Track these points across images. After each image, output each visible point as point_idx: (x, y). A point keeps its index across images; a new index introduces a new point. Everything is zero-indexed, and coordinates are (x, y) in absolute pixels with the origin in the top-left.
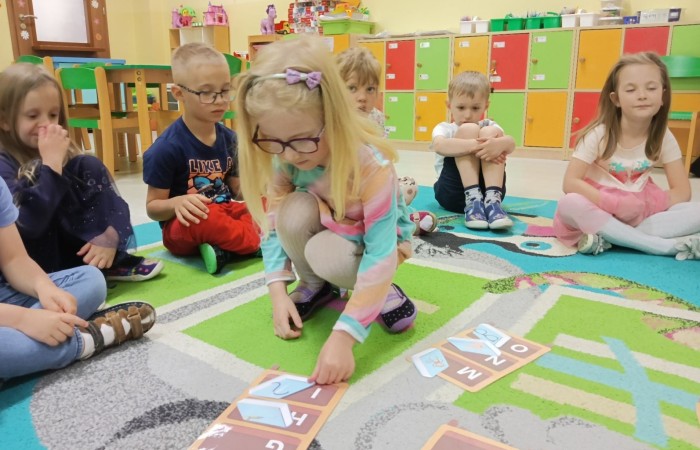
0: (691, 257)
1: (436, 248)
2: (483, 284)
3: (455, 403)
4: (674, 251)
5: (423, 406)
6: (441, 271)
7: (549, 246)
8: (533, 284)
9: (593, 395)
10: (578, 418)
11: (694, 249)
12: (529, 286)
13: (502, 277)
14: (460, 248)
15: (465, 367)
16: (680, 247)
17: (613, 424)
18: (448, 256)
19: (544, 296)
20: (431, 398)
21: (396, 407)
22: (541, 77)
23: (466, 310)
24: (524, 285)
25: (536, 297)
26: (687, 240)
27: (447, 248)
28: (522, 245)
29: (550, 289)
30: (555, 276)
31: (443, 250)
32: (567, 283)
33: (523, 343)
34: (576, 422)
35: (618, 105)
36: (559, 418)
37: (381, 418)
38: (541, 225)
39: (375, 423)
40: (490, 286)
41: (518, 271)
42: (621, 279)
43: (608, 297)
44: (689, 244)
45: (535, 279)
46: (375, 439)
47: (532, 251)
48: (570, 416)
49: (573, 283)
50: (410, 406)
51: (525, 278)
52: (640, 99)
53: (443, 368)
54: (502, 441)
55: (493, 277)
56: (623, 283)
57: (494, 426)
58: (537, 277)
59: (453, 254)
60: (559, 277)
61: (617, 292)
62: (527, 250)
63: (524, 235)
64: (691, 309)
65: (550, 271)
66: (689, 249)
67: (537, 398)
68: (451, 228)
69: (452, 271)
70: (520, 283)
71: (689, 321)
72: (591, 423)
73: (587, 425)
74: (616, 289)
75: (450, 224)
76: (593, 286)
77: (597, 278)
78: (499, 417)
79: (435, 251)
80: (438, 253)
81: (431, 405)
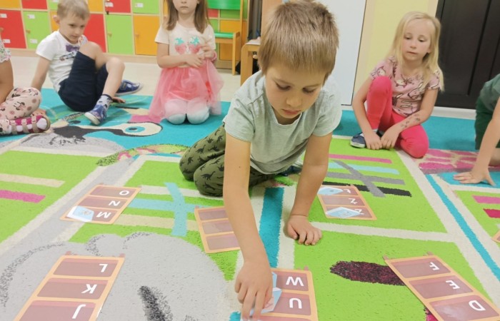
1: (66, 139)
2: (97, 161)
3: (70, 240)
5: (49, 247)
6: (68, 156)
7: (143, 129)
8: (129, 156)
9: (154, 217)
10: (142, 232)
12: (127, 158)
13: (109, 155)
14: (84, 137)
17: (161, 231)
18: (74, 144)
19: (136, 162)
20: (55, 241)
21: (30, 251)
22: (141, 5)
23: (83, 180)
24: (124, 157)
25: (130, 164)
27: (75, 137)
28: (126, 130)
29: (139, 158)
30: (144, 149)
31: (71, 140)
32: (151, 153)
33: (126, 189)
34: (141, 234)
36: (132, 234)
38: (141, 114)
39: (15, 264)
40: (101, 162)
41: (121, 149)
42: (182, 146)
43: (173, 158)
45: (131, 153)
46: (15, 274)
47: (132, 134)
48: (138, 232)
49: (154, 152)
50: (40, 249)
51: (125, 153)
54: (97, 255)
55: (104, 155)
56: (183, 148)
57: (93, 248)
58: (132, 151)
59: (78, 142)
60: (145, 149)
61: (178, 154)
62: (129, 133)
63: (128, 123)
65: (141, 146)
67: (121, 226)
68: (78, 122)
69: (76, 155)
70: (122, 157)
72: (149, 233)
73: (147, 234)
74: (178, 152)
75: (77, 119)
76: (165, 152)
77: (168, 147)
78: (97, 242)
79: (65, 141)
80: (67, 143)
81: (54, 245)
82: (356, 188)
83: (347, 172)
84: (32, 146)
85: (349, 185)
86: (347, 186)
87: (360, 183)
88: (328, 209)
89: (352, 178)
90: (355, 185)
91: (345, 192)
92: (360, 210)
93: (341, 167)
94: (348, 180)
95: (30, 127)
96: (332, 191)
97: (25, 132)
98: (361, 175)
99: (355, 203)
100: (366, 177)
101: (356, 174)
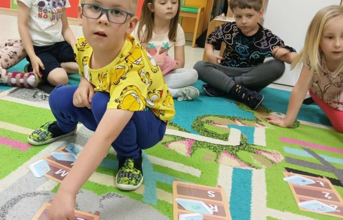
0: (185, 99)
1: (46, 94)
3: (53, 191)
4: (177, 96)
5: (35, 194)
10: (116, 193)
11: (187, 95)
15: (59, 169)
16: (180, 94)
20: (40, 189)
21: (19, 196)
26: (183, 90)
34: (115, 196)
35: (153, 11)
36: (106, 194)
37: (11, 203)
39: (7, 206)
44: (185, 92)
46: (7, 215)
48: (112, 193)
50: (27, 195)
52: (168, 9)
53: (48, 171)
54: (77, 209)
64: (180, 130)
66: (185, 95)
67: (96, 184)
71: (178, 137)
72: (122, 196)
73: (120, 196)
79: (46, 96)
80: (47, 98)
81: (39, 193)
82: (329, 182)
83: (317, 162)
84: (18, 97)
85: (322, 177)
86: (319, 178)
87: (333, 176)
88: (301, 201)
89: (324, 170)
90: (328, 178)
91: (318, 185)
92: (336, 207)
93: (310, 156)
94: (320, 171)
95: (22, 81)
96: (304, 181)
97: (17, 84)
98: (333, 167)
99: (329, 198)
100: (339, 170)
101: (328, 166)
